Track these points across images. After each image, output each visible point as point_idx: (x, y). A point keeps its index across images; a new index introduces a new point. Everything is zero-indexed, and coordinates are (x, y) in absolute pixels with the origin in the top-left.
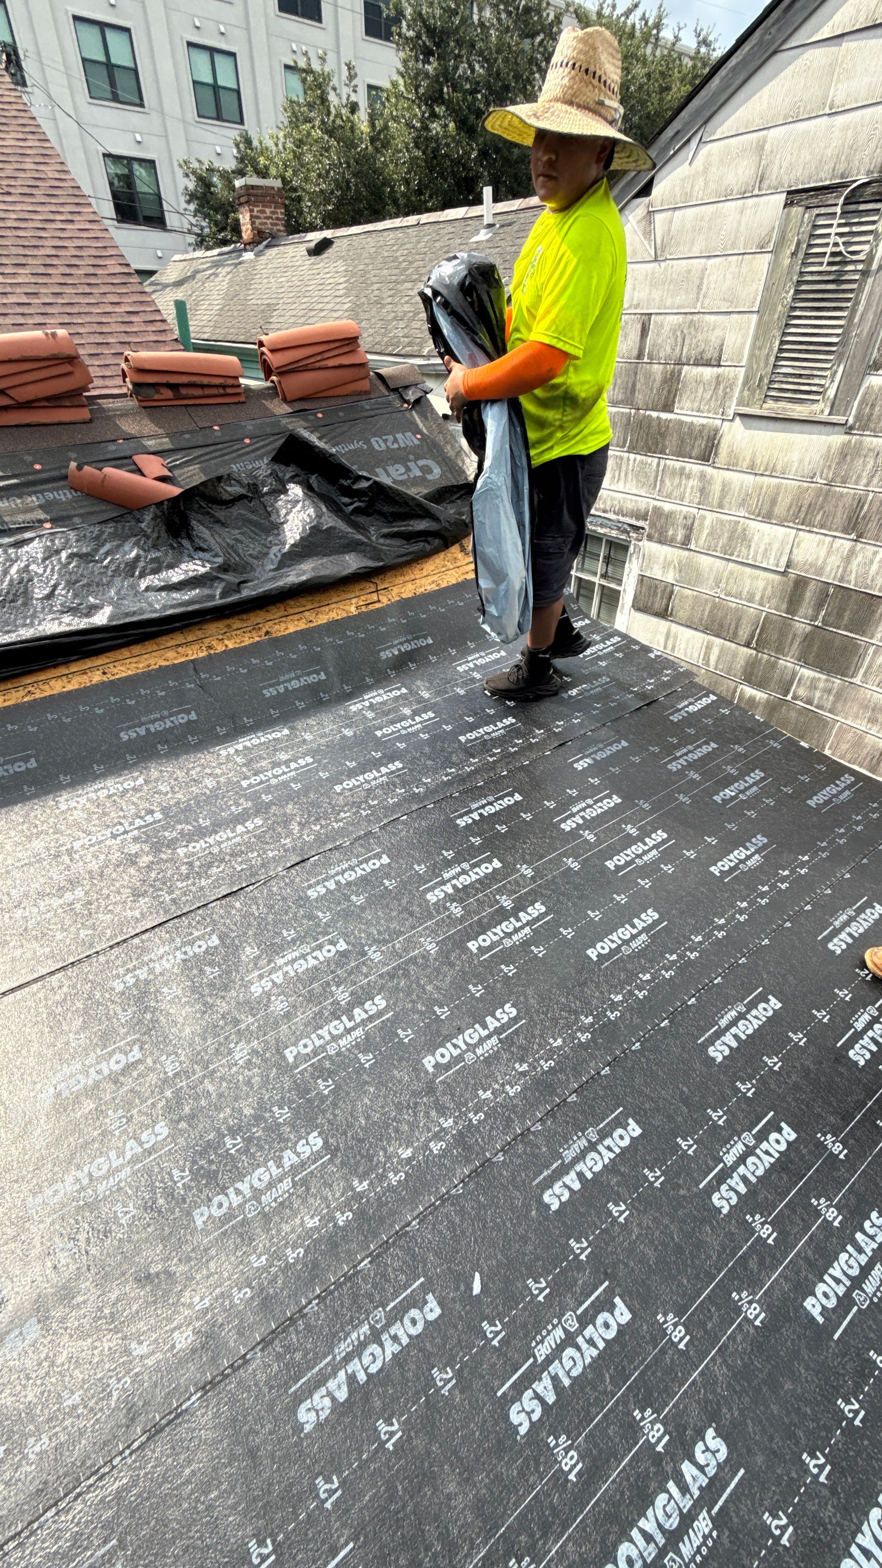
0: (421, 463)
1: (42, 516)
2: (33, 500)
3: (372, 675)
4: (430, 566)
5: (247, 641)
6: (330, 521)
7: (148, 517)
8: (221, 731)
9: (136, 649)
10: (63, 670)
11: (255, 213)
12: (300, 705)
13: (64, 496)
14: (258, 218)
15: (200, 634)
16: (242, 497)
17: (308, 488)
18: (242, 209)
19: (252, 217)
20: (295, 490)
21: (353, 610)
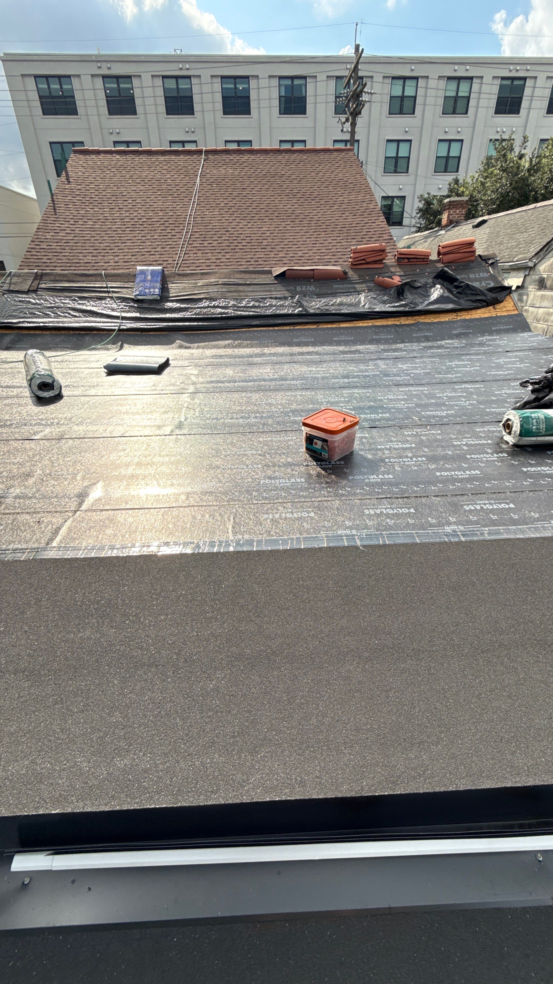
0: (487, 282)
1: (365, 288)
2: (364, 285)
3: (448, 336)
4: (479, 311)
5: (412, 322)
6: (447, 294)
7: (393, 290)
8: (398, 341)
9: (381, 320)
10: (363, 322)
11: (451, 213)
12: (423, 340)
13: (372, 285)
14: (452, 214)
15: (399, 319)
16: (420, 287)
17: (442, 285)
18: (445, 212)
19: (449, 214)
20: (438, 286)
21: (447, 320)
